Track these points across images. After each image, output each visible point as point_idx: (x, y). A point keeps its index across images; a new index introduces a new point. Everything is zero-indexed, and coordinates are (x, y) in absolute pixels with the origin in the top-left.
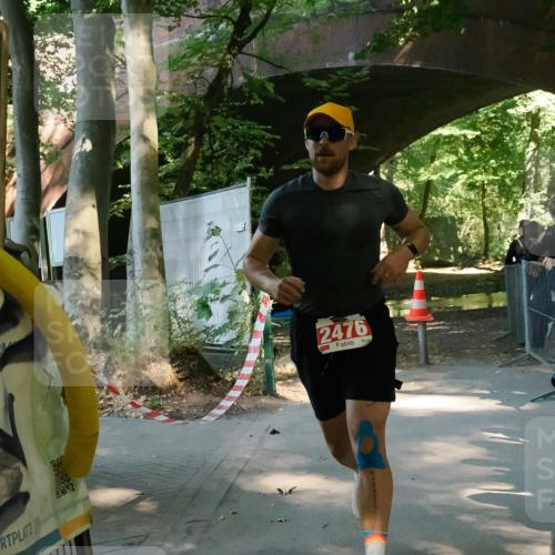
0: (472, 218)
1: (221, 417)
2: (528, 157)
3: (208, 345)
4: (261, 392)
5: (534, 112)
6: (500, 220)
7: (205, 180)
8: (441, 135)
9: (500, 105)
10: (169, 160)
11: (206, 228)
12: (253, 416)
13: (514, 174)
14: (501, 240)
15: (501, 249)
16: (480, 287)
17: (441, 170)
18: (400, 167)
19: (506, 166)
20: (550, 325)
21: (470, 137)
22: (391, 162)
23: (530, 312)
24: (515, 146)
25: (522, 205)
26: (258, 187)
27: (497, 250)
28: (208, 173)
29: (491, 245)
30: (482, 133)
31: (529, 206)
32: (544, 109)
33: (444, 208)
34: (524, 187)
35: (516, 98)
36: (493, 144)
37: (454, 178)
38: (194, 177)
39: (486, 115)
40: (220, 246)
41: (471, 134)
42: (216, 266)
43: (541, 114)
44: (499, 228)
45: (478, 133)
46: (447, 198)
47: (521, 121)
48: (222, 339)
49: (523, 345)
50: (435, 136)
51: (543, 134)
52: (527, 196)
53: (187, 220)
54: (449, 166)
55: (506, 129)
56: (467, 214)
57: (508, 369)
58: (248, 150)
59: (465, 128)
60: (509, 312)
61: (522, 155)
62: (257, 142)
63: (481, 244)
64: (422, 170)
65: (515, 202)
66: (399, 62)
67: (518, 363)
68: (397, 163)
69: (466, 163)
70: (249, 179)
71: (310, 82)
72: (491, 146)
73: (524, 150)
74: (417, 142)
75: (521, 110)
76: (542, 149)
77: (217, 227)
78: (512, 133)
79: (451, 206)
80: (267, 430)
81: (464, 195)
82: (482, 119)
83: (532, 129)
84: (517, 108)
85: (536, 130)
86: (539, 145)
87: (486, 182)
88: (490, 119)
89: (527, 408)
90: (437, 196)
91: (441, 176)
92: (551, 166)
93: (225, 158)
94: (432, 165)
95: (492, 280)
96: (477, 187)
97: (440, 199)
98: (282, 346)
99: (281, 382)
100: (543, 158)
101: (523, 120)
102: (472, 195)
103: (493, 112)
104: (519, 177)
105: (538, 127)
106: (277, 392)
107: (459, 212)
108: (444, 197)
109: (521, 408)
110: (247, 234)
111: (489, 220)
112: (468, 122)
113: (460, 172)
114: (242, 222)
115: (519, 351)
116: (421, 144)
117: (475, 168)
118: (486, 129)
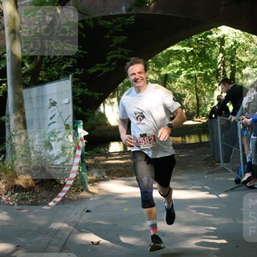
0: (190, 94)
1: (58, 203)
2: (219, 61)
4: (80, 190)
5: (221, 37)
6: (205, 95)
7: (46, 76)
8: (172, 50)
9: (203, 34)
10: (27, 65)
11: (49, 102)
12: (76, 203)
14: (206, 105)
15: (206, 110)
16: (195, 131)
17: (173, 68)
18: (150, 67)
19: (208, 66)
21: (188, 51)
23: (222, 144)
24: (212, 56)
25: (216, 87)
26: (75, 79)
27: (203, 111)
28: (48, 72)
29: (200, 108)
30: (195, 48)
32: (227, 36)
33: (175, 89)
34: (217, 77)
35: (212, 30)
36: (200, 55)
37: (179, 73)
38: (40, 74)
39: (196, 39)
40: (56, 112)
41: (188, 49)
42: (54, 122)
43: (225, 38)
44: (204, 99)
45: (192, 49)
46: (176, 84)
47: (214, 42)
49: (219, 162)
50: (170, 51)
51: (226, 49)
53: (38, 97)
54: (177, 66)
55: (208, 47)
56: (186, 91)
57: (212, 175)
58: (69, 59)
59: (184, 46)
61: (215, 61)
62: (74, 55)
63: (195, 108)
64: (162, 69)
65: (213, 85)
66: (150, 12)
67: (217, 172)
68: (149, 65)
69: (186, 65)
70: (71, 75)
71: (102, 23)
72: (198, 56)
73: (217, 57)
74: (160, 54)
75: (215, 36)
76: (226, 57)
77: (54, 102)
78: (210, 49)
79: (179, 88)
80: (84, 210)
81: (185, 82)
82: (194, 41)
83: (221, 46)
84: (213, 35)
85: (223, 47)
86: (224, 55)
87: (197, 75)
88: (198, 41)
89: (222, 195)
90: (171, 83)
91: (173, 72)
92: (231, 66)
93: (57, 63)
94: (168, 66)
95: (201, 127)
96: (192, 77)
97: (173, 84)
98: (90, 164)
99: (91, 184)
100: (227, 62)
101: (216, 42)
102: (189, 82)
103: (200, 37)
104: (214, 72)
105: (224, 45)
106: (89, 190)
107: (183, 91)
108: (175, 83)
109: (219, 196)
110: (71, 105)
111: (199, 95)
112: (187, 43)
113: (183, 69)
114: (68, 99)
115: (217, 165)
116: (162, 54)
117: (191, 67)
118: (196, 46)
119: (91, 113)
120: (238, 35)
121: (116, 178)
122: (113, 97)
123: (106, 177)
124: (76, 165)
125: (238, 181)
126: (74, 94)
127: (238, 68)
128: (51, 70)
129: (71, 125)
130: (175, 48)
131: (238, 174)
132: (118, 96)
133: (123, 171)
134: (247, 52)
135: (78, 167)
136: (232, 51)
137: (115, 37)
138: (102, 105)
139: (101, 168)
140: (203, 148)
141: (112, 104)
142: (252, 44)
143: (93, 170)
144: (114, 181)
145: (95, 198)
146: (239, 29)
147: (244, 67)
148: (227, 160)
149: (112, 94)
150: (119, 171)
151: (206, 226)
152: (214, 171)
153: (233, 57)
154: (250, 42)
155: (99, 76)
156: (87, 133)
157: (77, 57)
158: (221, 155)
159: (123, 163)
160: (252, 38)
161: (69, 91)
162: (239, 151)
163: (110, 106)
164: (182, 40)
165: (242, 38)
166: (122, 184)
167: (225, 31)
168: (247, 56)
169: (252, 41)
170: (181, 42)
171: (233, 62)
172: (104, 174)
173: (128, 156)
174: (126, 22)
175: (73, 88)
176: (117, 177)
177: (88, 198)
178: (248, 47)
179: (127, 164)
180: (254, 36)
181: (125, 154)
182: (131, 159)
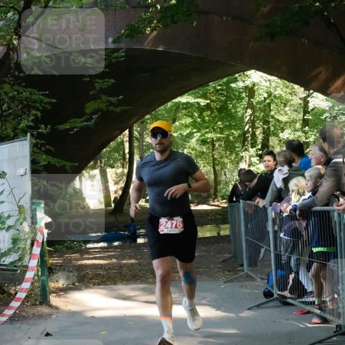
0: (204, 166)
1: (4, 323)
2: (246, 120)
4: (38, 303)
5: (250, 86)
6: (226, 168)
8: (180, 102)
9: (225, 80)
12: (31, 322)
13: (236, 133)
14: (227, 183)
15: (227, 190)
16: (211, 220)
17: (180, 129)
19: (230, 127)
20: (263, 250)
21: (202, 104)
22: (142, 122)
24: (236, 112)
25: (242, 157)
27: (224, 191)
29: (219, 187)
30: (212, 101)
31: (248, 157)
32: (258, 84)
34: (244, 143)
35: (237, 75)
36: (220, 110)
37: (190, 135)
39: (215, 87)
40: (6, 187)
41: (203, 102)
42: (3, 202)
43: (256, 88)
44: (225, 175)
45: (208, 101)
47: (240, 93)
48: (7, 261)
49: (242, 265)
50: (176, 103)
51: (257, 103)
52: (246, 150)
54: (187, 126)
55: (231, 99)
56: (201, 163)
57: (231, 284)
58: (30, 111)
59: (198, 97)
61: (242, 118)
62: (38, 105)
65: (237, 154)
66: (147, 45)
67: (238, 279)
68: (147, 123)
69: (199, 124)
70: (29, 134)
72: (218, 111)
73: (243, 115)
74: (162, 107)
75: (241, 84)
76: (257, 114)
77: (3, 172)
78: (234, 102)
80: (42, 333)
81: (198, 148)
82: (211, 91)
83: (249, 99)
84: (238, 83)
85: (252, 100)
86: (254, 112)
87: (215, 139)
88: (217, 91)
89: (244, 315)
91: (180, 134)
92: (264, 128)
93: (12, 116)
94: (174, 126)
95: (220, 215)
96: (208, 143)
98: (56, 265)
99: (54, 295)
100: (258, 121)
101: (242, 93)
102: (204, 148)
103: (219, 85)
104: (239, 136)
105: (253, 97)
106: (51, 302)
109: (240, 315)
110: (28, 177)
111: (217, 168)
112: (201, 92)
113: (195, 131)
114: (25, 166)
115: (240, 270)
116: (165, 109)
117: (207, 128)
118: (214, 98)
120: (274, 84)
121: (92, 286)
122: (94, 168)
123: (77, 284)
125: (267, 294)
127: (273, 131)
129: (27, 206)
130: (183, 99)
131: (268, 283)
132: (101, 167)
133: (103, 277)
134: (287, 109)
136: (266, 107)
137: (97, 80)
139: (71, 272)
140: (221, 245)
142: (294, 97)
143: (59, 274)
144: (89, 290)
145: (60, 316)
147: (283, 130)
149: (92, 163)
150: (97, 276)
152: (234, 279)
153: (267, 116)
154: (291, 94)
156: (49, 220)
157: (41, 108)
158: (245, 256)
159: (105, 265)
160: (294, 89)
161: (26, 156)
162: (270, 251)
164: (194, 89)
165: (278, 89)
167: (255, 77)
168: (287, 114)
169: (293, 93)
170: (193, 91)
171: (266, 122)
172: (75, 280)
173: (113, 254)
174: (114, 58)
175: (33, 153)
176: (94, 285)
177: (50, 315)
178: (288, 101)
179: (111, 266)
180: (296, 86)
181: (108, 252)
182: (117, 259)
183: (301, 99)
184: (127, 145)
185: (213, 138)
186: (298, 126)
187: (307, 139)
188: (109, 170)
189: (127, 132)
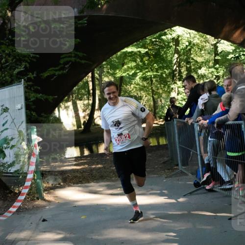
0: (146, 96)
1: (14, 213)
2: (174, 62)
3: (4, 173)
4: (35, 198)
5: (176, 38)
6: (161, 97)
8: (127, 51)
9: (157, 34)
12: (32, 212)
13: (167, 72)
14: (162, 107)
15: (162, 113)
17: (128, 71)
18: (105, 70)
19: (163, 68)
20: (191, 153)
22: (101, 67)
23: (180, 147)
24: (167, 57)
25: (172, 89)
26: (28, 83)
27: (160, 113)
29: (157, 111)
30: (149, 50)
31: (177, 88)
32: (181, 36)
33: (130, 91)
34: (173, 79)
35: (166, 31)
36: (155, 56)
37: (135, 75)
39: (151, 40)
40: (9, 118)
41: (143, 51)
42: (7, 129)
43: (180, 39)
44: (161, 101)
45: (147, 50)
46: (132, 86)
47: (169, 43)
48: (12, 170)
49: (177, 165)
50: (124, 52)
51: (181, 50)
52: (175, 83)
54: (132, 68)
55: (163, 48)
56: (143, 94)
57: (170, 178)
58: (21, 63)
59: (139, 48)
60: (169, 146)
61: (171, 62)
62: (26, 59)
63: (152, 110)
64: (117, 71)
65: (169, 87)
66: (102, 13)
67: (176, 175)
68: (104, 68)
69: (141, 66)
70: (23, 80)
72: (153, 57)
73: (172, 58)
74: (114, 56)
75: (169, 37)
76: (182, 57)
77: (6, 108)
78: (165, 50)
79: (135, 90)
80: (40, 220)
81: (141, 84)
82: (148, 42)
83: (176, 47)
84: (167, 36)
85: (177, 47)
86: (180, 56)
88: (153, 42)
89: (181, 200)
90: (126, 85)
91: (128, 74)
92: (187, 67)
93: (8, 68)
94: (123, 68)
95: (159, 130)
96: (148, 79)
97: (128, 86)
98: (45, 171)
99: (46, 192)
100: (183, 63)
101: (170, 42)
102: (145, 84)
103: (154, 38)
104: (170, 73)
105: (178, 46)
106: (45, 198)
107: (139, 93)
108: (130, 85)
109: (179, 200)
110: (24, 110)
111: (156, 97)
112: (141, 44)
113: (138, 71)
114: (20, 104)
115: (176, 169)
116: (116, 56)
117: (147, 68)
118: (151, 48)
119: (46, 117)
120: (192, 35)
121: (72, 185)
122: (67, 101)
123: (62, 184)
124: (31, 173)
125: (197, 185)
126: (27, 99)
127: (193, 69)
128: (3, 75)
129: (24, 131)
130: (129, 49)
131: (196, 177)
132: (73, 100)
133: (80, 178)
134: (203, 52)
135: (32, 174)
136: (188, 52)
138: (57, 109)
139: (57, 175)
140: (161, 151)
141: (67, 108)
142: (207, 44)
143: (49, 177)
144: (70, 188)
145: (51, 207)
146: (193, 30)
147: (200, 68)
148: (185, 163)
149: (66, 98)
150: (76, 177)
151: (165, 232)
152: (173, 175)
153: (188, 58)
154: (205, 42)
155: (52, 80)
156: (41, 139)
157: (29, 61)
158: (179, 158)
159: (80, 169)
160: (207, 38)
161: (22, 96)
162: (197, 154)
163: (65, 110)
164: (136, 41)
165: (196, 38)
166: (79, 191)
167: (179, 31)
168: (203, 56)
169: (207, 41)
170: (135, 43)
171: (188, 62)
172: (60, 181)
173: (85, 161)
174: (79, 24)
175: (25, 92)
176: (74, 184)
177: (44, 207)
178: (203, 47)
179: (84, 170)
180: (208, 36)
181: (82, 160)
182: (88, 165)
183: (212, 45)
184: (91, 84)
185: (151, 76)
186: (211, 64)
187: (218, 73)
188: (78, 102)
189: (90, 74)
